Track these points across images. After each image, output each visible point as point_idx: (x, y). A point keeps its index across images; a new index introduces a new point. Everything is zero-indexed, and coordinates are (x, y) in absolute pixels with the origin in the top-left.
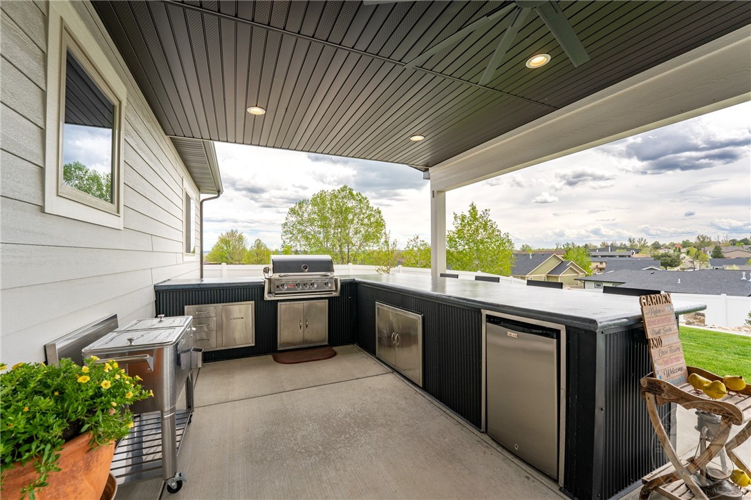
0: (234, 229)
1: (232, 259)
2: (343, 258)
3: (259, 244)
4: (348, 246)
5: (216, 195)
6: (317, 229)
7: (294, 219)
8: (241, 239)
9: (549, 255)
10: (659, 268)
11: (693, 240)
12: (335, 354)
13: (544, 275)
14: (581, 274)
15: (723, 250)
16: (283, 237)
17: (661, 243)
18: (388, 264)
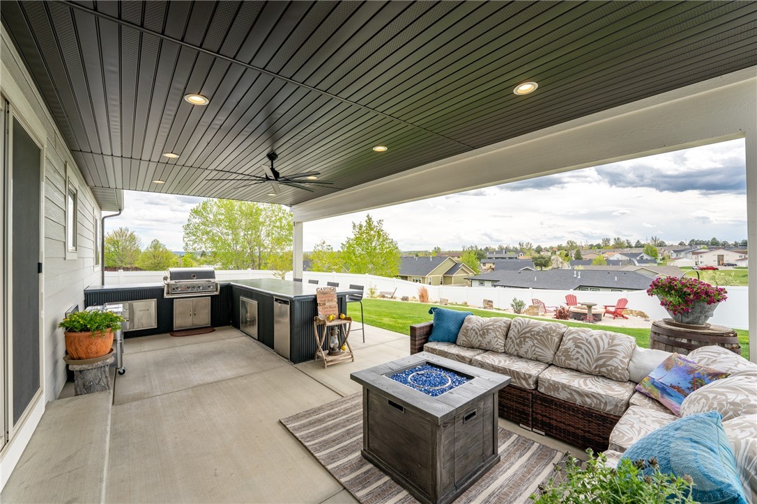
0: (124, 228)
1: (122, 262)
2: (253, 261)
3: (156, 245)
4: (259, 249)
5: (118, 213)
6: (225, 231)
7: (197, 220)
8: (132, 238)
9: (446, 258)
10: (533, 268)
11: (564, 244)
12: (214, 330)
13: (441, 275)
14: (471, 274)
15: (582, 253)
16: (185, 239)
17: (543, 247)
18: (284, 269)
